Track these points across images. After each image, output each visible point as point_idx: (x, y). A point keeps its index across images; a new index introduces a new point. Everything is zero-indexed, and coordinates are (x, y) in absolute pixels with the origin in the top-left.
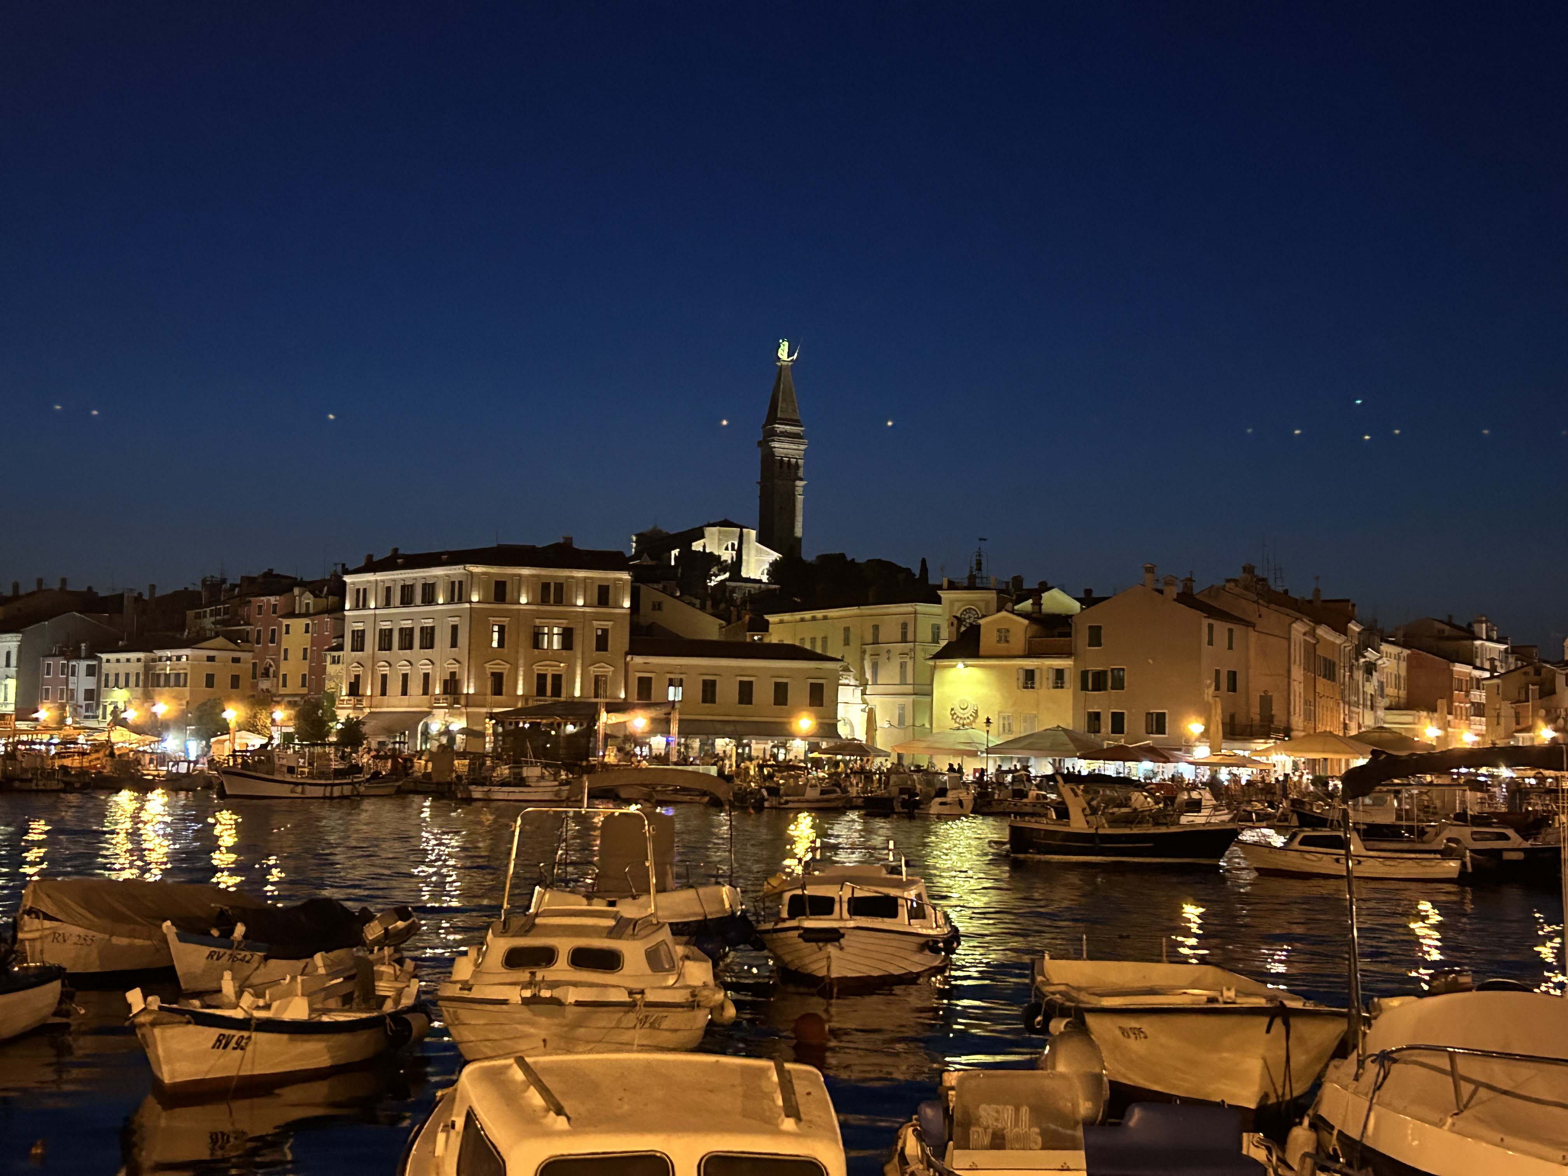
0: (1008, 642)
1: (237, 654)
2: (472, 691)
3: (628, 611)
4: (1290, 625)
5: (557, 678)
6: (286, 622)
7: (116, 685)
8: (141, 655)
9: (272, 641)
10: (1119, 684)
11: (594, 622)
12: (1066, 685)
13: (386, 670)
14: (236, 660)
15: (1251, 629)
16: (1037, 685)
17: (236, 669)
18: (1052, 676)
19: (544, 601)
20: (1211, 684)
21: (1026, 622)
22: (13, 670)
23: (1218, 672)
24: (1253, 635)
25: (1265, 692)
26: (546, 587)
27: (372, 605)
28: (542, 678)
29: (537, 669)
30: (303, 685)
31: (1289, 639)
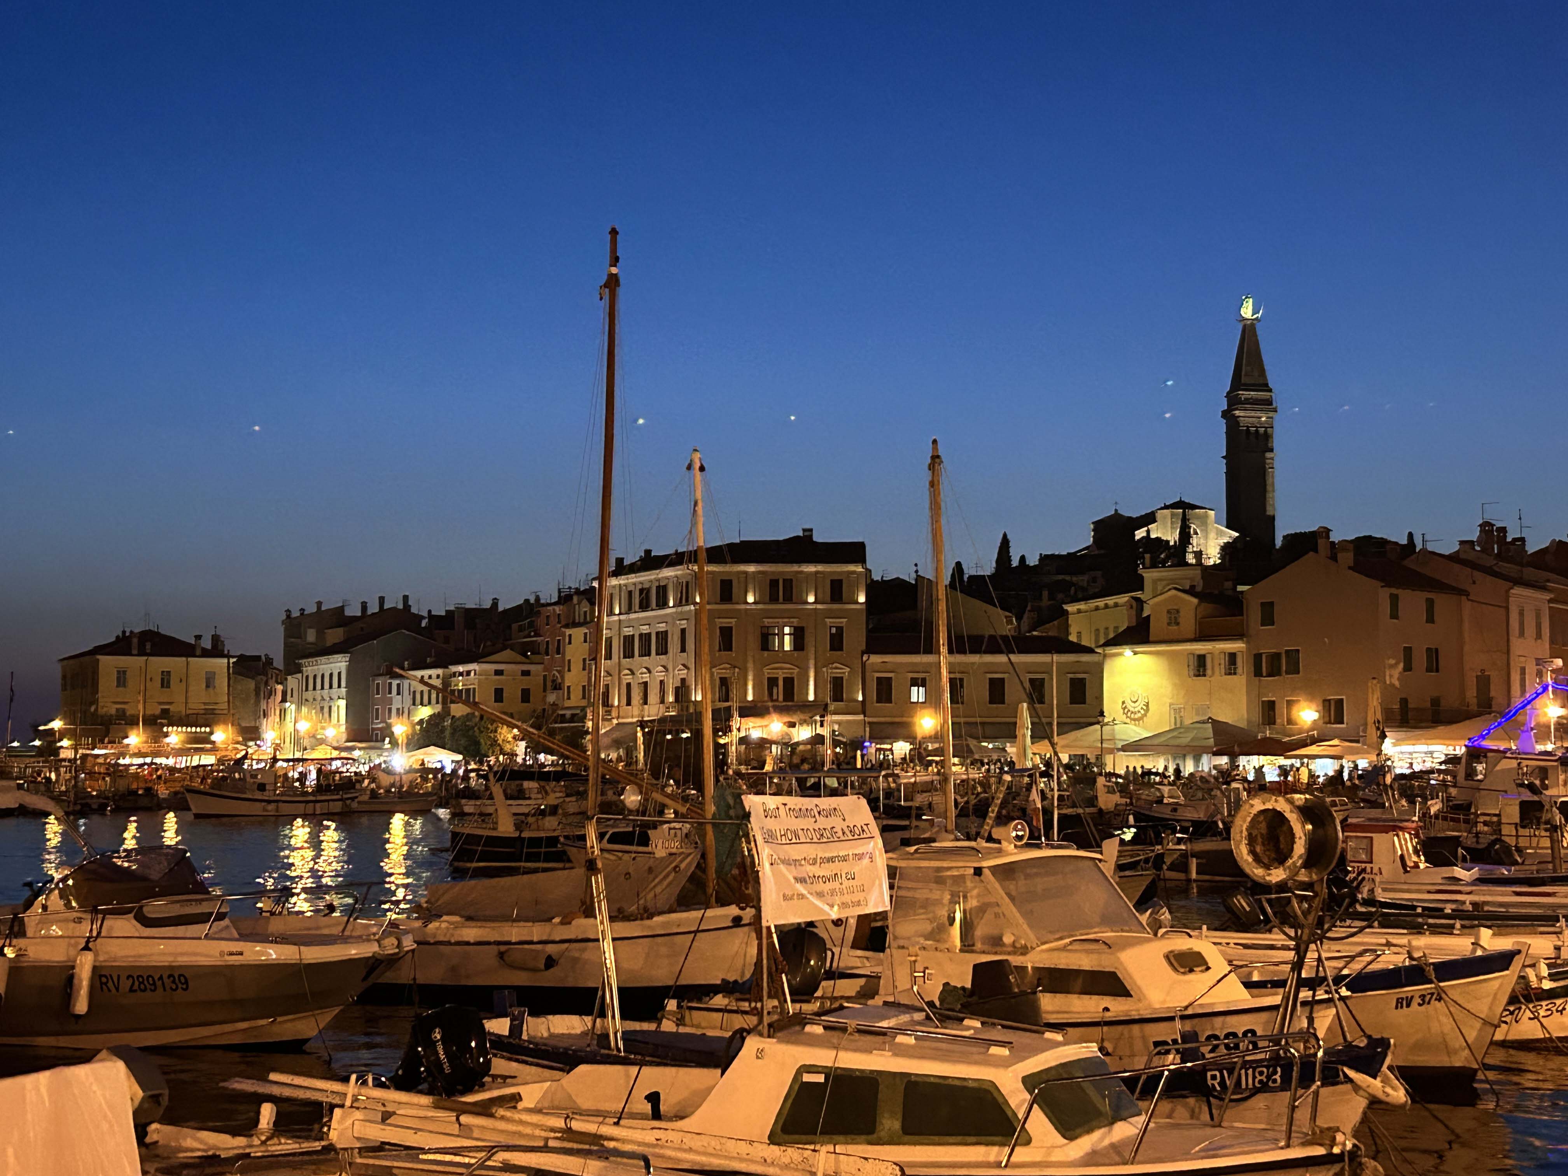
0: (1178, 624)
1: (525, 667)
2: (699, 698)
3: (864, 607)
4: (1507, 591)
5: (789, 682)
6: (568, 632)
7: (422, 704)
8: (440, 671)
9: (558, 653)
10: (1294, 668)
11: (828, 620)
12: (1239, 670)
13: (646, 677)
14: (526, 673)
15: (1464, 598)
16: (1209, 672)
17: (526, 682)
18: (1223, 661)
19: (774, 599)
20: (1398, 664)
21: (1195, 601)
22: (343, 690)
23: (1409, 650)
24: (1467, 606)
25: (1483, 671)
26: (774, 583)
27: (617, 611)
28: (772, 682)
29: (767, 672)
30: (584, 697)
31: (1507, 609)
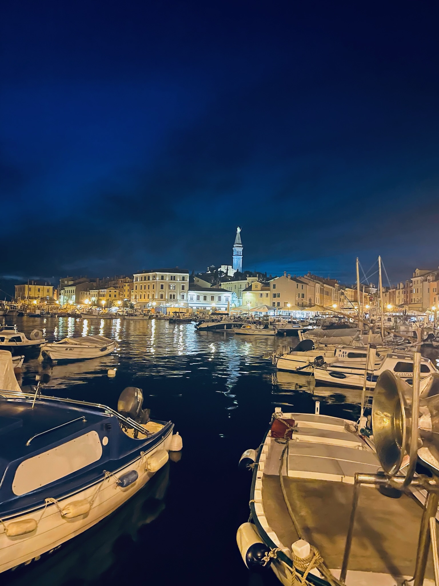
0: (257, 288)
1: (115, 291)
2: (157, 298)
3: (188, 282)
4: (315, 284)
5: (174, 295)
6: (125, 284)
7: (93, 297)
8: (97, 291)
9: (122, 288)
10: (279, 296)
11: (182, 284)
12: (268, 297)
13: (141, 294)
15: (307, 285)
17: (115, 293)
18: (266, 295)
19: (172, 280)
20: (297, 296)
21: (261, 284)
22: (74, 293)
23: (299, 294)
24: (308, 286)
25: (310, 298)
26: (172, 277)
27: (139, 280)
28: (171, 295)
29: (170, 293)
30: (128, 297)
31: (315, 287)
